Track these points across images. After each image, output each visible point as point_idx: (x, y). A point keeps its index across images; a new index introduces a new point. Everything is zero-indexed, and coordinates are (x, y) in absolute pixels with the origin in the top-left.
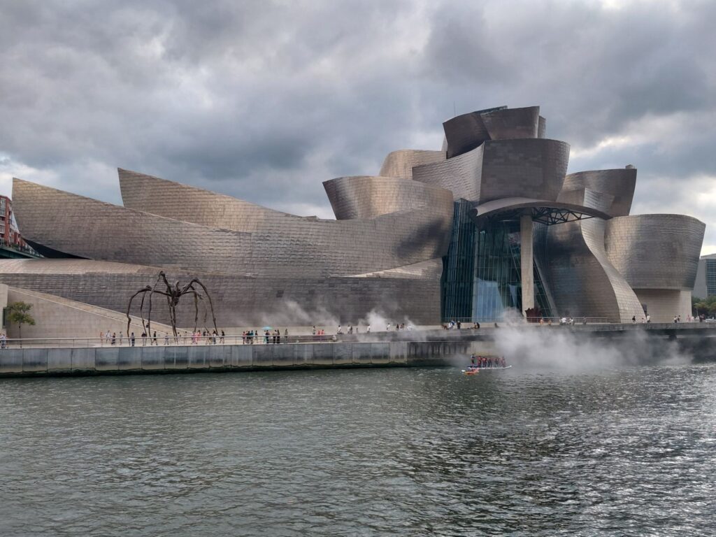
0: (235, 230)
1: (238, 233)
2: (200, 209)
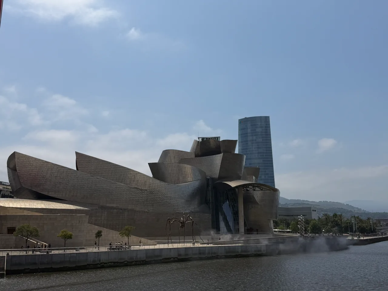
0: (140, 188)
1: (141, 190)
2: (123, 176)
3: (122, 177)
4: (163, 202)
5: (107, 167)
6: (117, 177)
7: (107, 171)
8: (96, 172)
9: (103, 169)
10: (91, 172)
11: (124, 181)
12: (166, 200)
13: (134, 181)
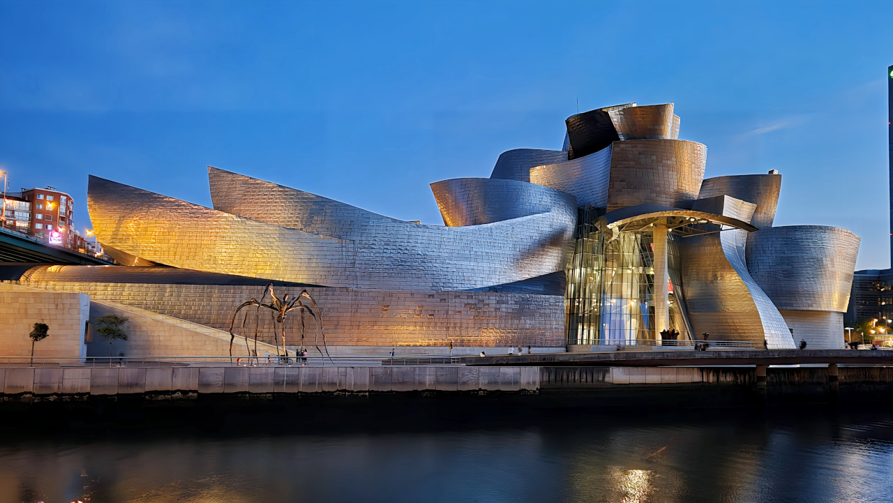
4: (400, 267)
12: (408, 264)
13: (322, 221)
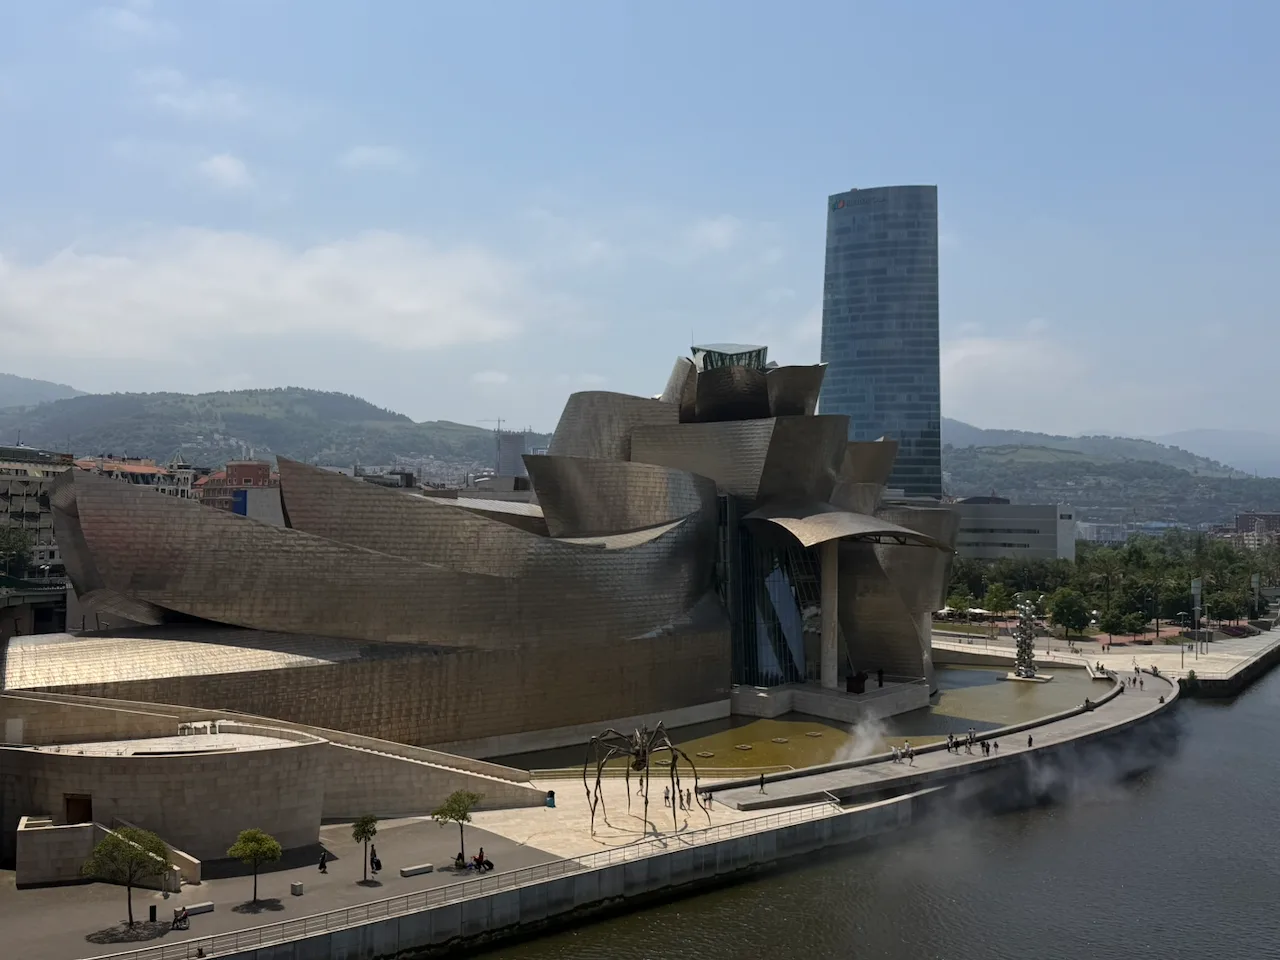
0: (498, 575)
1: (501, 581)
2: (440, 538)
3: (437, 540)
5: (385, 509)
6: (420, 540)
7: (385, 522)
8: (350, 524)
9: (371, 515)
10: (334, 526)
11: (441, 552)
13: (475, 551)
